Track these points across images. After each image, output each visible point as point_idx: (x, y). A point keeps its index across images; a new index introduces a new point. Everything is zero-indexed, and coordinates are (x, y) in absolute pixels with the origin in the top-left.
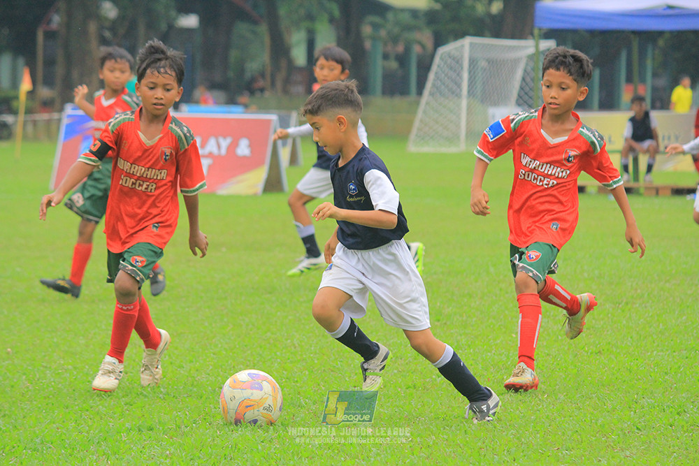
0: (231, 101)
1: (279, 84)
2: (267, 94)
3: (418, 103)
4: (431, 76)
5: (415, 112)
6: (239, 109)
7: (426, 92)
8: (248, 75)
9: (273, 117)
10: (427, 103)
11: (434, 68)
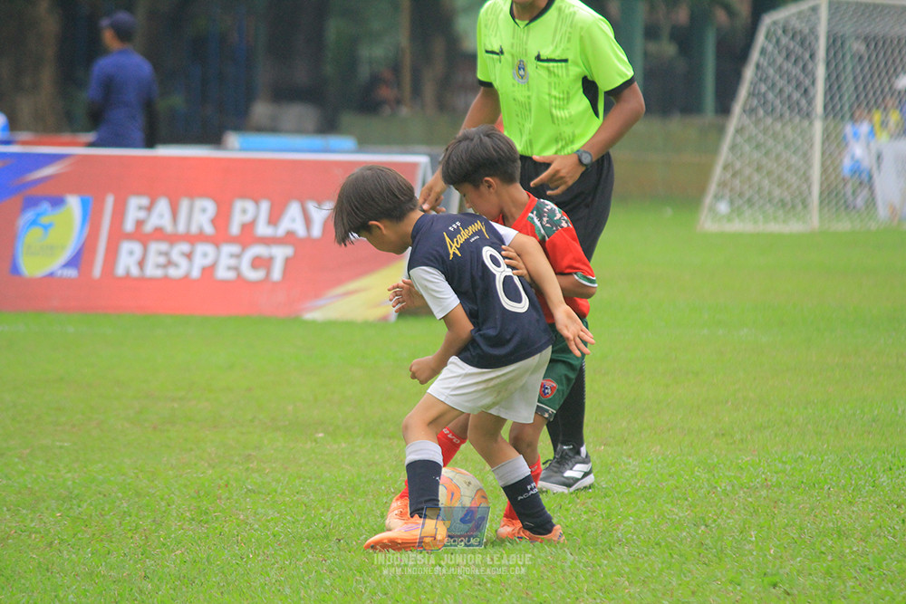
0: (329, 126)
1: (429, 91)
2: (405, 111)
3: (721, 130)
4: (749, 73)
5: (715, 150)
6: (346, 142)
7: (737, 108)
8: (364, 72)
9: (423, 160)
10: (739, 131)
11: (755, 56)
